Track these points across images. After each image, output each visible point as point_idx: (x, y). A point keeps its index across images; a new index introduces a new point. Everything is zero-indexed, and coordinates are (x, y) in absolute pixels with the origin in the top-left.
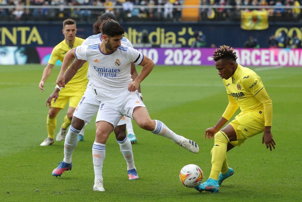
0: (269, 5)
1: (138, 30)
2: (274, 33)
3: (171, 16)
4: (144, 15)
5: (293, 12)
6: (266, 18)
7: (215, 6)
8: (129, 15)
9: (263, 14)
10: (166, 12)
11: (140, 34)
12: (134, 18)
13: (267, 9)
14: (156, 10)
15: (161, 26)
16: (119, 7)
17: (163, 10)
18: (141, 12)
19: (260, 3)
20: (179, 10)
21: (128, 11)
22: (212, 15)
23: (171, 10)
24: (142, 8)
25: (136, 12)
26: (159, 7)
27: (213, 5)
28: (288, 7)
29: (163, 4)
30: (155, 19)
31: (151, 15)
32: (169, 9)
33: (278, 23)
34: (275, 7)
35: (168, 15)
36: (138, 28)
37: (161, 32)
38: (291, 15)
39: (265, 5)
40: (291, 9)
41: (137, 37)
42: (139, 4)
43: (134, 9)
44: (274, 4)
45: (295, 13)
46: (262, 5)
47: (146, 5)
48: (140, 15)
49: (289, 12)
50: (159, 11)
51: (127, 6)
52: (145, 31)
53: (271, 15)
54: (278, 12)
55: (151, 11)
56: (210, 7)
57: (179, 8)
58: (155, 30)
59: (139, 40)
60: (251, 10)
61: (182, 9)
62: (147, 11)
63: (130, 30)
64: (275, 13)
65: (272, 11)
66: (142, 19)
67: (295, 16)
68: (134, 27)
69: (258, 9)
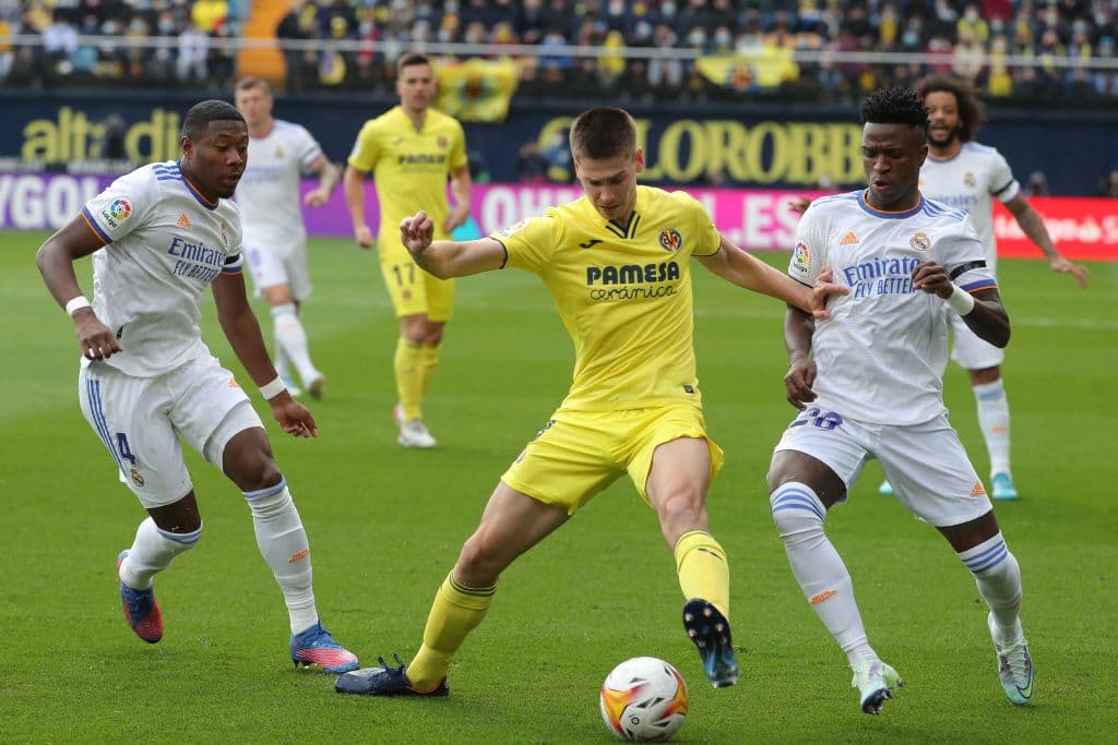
0: (522, 42)
1: (93, 118)
2: (535, 135)
3: (202, 72)
4: (112, 69)
5: (601, 65)
6: (512, 85)
7: (349, 45)
8: (65, 68)
9: (502, 71)
10: (186, 60)
11: (99, 131)
12: (81, 76)
13: (515, 57)
14: (149, 52)
15: (168, 106)
16: (29, 40)
17: (175, 52)
18: (102, 56)
19: (491, 37)
20: (227, 53)
21: (61, 54)
22: (335, 72)
23: (201, 55)
24: (108, 44)
25: (87, 60)
26: (163, 43)
27: (343, 38)
28: (584, 50)
29: (175, 34)
30: (147, 81)
31: (136, 70)
32: (194, 49)
33: (550, 103)
34: (544, 50)
35: (192, 71)
36: (92, 109)
37: (166, 126)
38: (593, 77)
39: (510, 42)
40: (594, 59)
41: (89, 140)
42: (98, 31)
43: (81, 47)
44: (538, 42)
45: (607, 70)
46: (499, 43)
47: (118, 34)
48: (99, 69)
49: (588, 66)
50: (163, 55)
51: (58, 37)
52: (115, 120)
53: (529, 77)
54: (553, 65)
55: (134, 55)
56: (330, 46)
57: (226, 46)
58: (148, 119)
59: (96, 150)
60: (463, 58)
61: (237, 50)
62: (121, 56)
63: (65, 115)
64: (541, 71)
65: (532, 63)
66: (106, 81)
67: (607, 81)
68: (77, 105)
69: (486, 57)
